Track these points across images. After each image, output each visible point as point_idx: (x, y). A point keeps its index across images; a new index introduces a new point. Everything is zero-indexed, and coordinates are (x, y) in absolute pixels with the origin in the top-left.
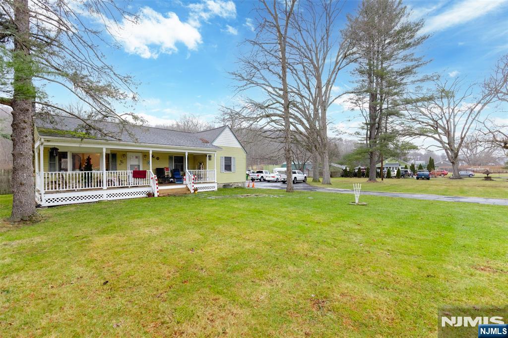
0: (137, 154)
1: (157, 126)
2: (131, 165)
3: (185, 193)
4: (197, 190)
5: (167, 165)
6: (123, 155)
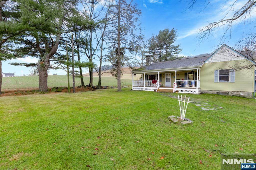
0: (169, 73)
1: (195, 56)
2: (167, 78)
3: (170, 92)
4: (177, 91)
5: (184, 78)
6: (164, 74)
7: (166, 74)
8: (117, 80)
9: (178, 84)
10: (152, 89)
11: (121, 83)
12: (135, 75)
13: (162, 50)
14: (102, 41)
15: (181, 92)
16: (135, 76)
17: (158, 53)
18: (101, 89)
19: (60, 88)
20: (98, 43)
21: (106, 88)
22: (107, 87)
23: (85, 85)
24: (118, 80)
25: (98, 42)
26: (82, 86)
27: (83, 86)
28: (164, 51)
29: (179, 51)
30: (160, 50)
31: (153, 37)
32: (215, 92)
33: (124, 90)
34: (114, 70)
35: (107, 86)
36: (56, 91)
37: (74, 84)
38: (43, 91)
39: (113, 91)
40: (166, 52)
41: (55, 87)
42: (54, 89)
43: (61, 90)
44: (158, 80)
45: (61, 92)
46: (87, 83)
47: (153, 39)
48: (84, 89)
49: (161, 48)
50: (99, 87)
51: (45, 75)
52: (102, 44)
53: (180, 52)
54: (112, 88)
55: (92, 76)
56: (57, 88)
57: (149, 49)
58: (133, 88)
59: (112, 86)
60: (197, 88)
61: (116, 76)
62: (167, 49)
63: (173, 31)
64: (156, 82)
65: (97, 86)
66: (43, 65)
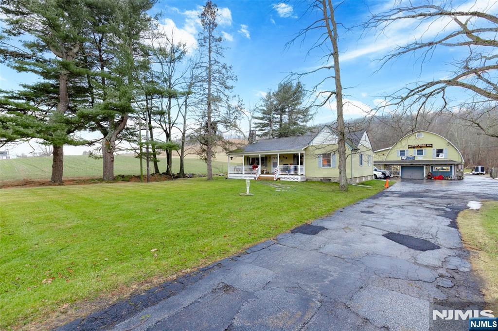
0: (276, 156)
2: (273, 163)
3: (271, 179)
4: (279, 179)
5: (292, 162)
6: (270, 157)
7: (272, 157)
8: (206, 165)
9: (284, 170)
10: (251, 177)
11: (212, 168)
12: (232, 157)
13: (284, 116)
14: (186, 107)
15: (284, 180)
16: (231, 159)
17: (277, 120)
18: (184, 177)
19: (127, 176)
20: (180, 110)
21: (190, 177)
22: (192, 176)
23: (161, 172)
24: (208, 165)
25: (180, 108)
26: (156, 174)
27: (158, 174)
28: (286, 117)
29: (310, 117)
30: (281, 115)
31: (269, 93)
32: (319, 179)
33: (217, 179)
34: (204, 151)
35: (193, 174)
36: (123, 181)
37: (148, 171)
38: (109, 180)
39: (202, 180)
40: (289, 120)
41: (119, 175)
42: (120, 177)
43: (128, 179)
44: (259, 165)
45: (129, 181)
46: (162, 168)
47: (269, 97)
48: (159, 177)
49: (282, 111)
50: (182, 175)
51: (112, 159)
52: (186, 112)
53: (310, 119)
54: (200, 176)
55: (171, 159)
56: (123, 176)
57: (263, 113)
58: (230, 176)
59: (200, 174)
60: (299, 174)
61: (206, 159)
62: (291, 113)
63: (299, 86)
64: (257, 167)
65: (178, 174)
66: (109, 146)
